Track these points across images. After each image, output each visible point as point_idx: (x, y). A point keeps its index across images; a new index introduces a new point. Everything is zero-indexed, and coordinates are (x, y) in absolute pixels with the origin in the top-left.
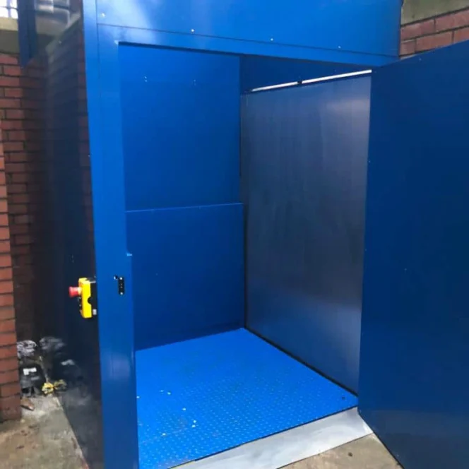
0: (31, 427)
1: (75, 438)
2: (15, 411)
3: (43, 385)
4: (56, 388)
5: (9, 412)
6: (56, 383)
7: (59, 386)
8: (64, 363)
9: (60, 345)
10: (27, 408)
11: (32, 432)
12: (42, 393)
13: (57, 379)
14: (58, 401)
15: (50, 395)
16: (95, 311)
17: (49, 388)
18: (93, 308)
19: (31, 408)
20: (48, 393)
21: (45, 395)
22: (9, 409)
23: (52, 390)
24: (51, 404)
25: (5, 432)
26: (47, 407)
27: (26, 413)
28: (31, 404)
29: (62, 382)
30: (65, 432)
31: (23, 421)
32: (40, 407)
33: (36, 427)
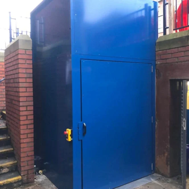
0: (39, 184)
1: (55, 187)
2: (32, 179)
3: (39, 171)
4: (44, 172)
5: (30, 180)
6: (43, 170)
7: (44, 171)
8: (45, 163)
9: (40, 158)
10: (36, 179)
11: (40, 186)
12: (39, 174)
13: (43, 169)
14: (45, 176)
15: (42, 174)
16: (72, 139)
17: (41, 172)
18: (71, 138)
19: (37, 178)
20: (41, 174)
21: (40, 175)
22: (30, 178)
23: (42, 173)
24: (43, 177)
25: (30, 186)
26: (42, 178)
27: (35, 180)
28: (37, 177)
29: (45, 170)
30: (51, 185)
31: (35, 183)
32: (39, 178)
33: (40, 184)
